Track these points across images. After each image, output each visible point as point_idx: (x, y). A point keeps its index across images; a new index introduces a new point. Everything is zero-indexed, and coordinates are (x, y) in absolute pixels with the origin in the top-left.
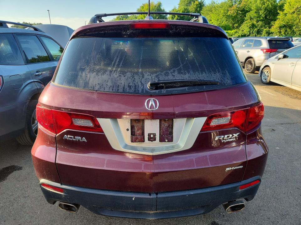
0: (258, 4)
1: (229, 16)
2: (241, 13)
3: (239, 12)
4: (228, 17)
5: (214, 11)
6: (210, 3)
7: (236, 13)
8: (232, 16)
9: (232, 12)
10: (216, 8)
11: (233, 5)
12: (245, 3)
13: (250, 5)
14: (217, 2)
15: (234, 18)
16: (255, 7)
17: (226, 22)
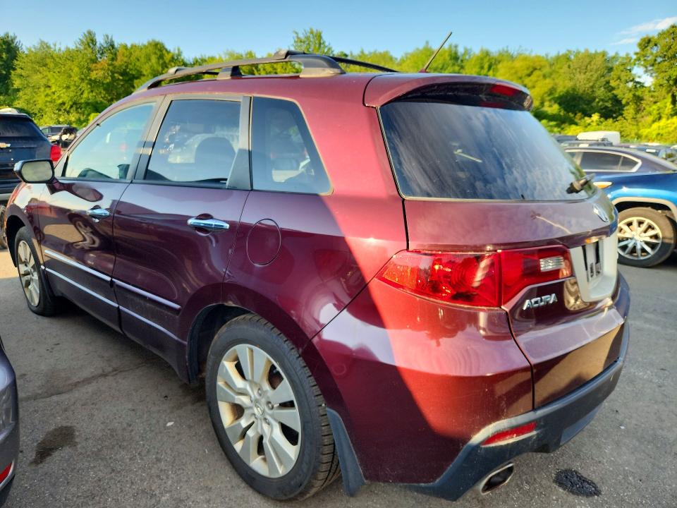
0: (155, 65)
1: (95, 81)
2: (121, 78)
3: (116, 75)
4: (94, 84)
5: (51, 65)
6: (36, 45)
7: (110, 78)
8: (103, 84)
9: (101, 73)
10: (57, 60)
11: (97, 59)
12: (125, 59)
13: (138, 64)
14: (55, 45)
15: (109, 88)
16: (149, 71)
17: (91, 94)
